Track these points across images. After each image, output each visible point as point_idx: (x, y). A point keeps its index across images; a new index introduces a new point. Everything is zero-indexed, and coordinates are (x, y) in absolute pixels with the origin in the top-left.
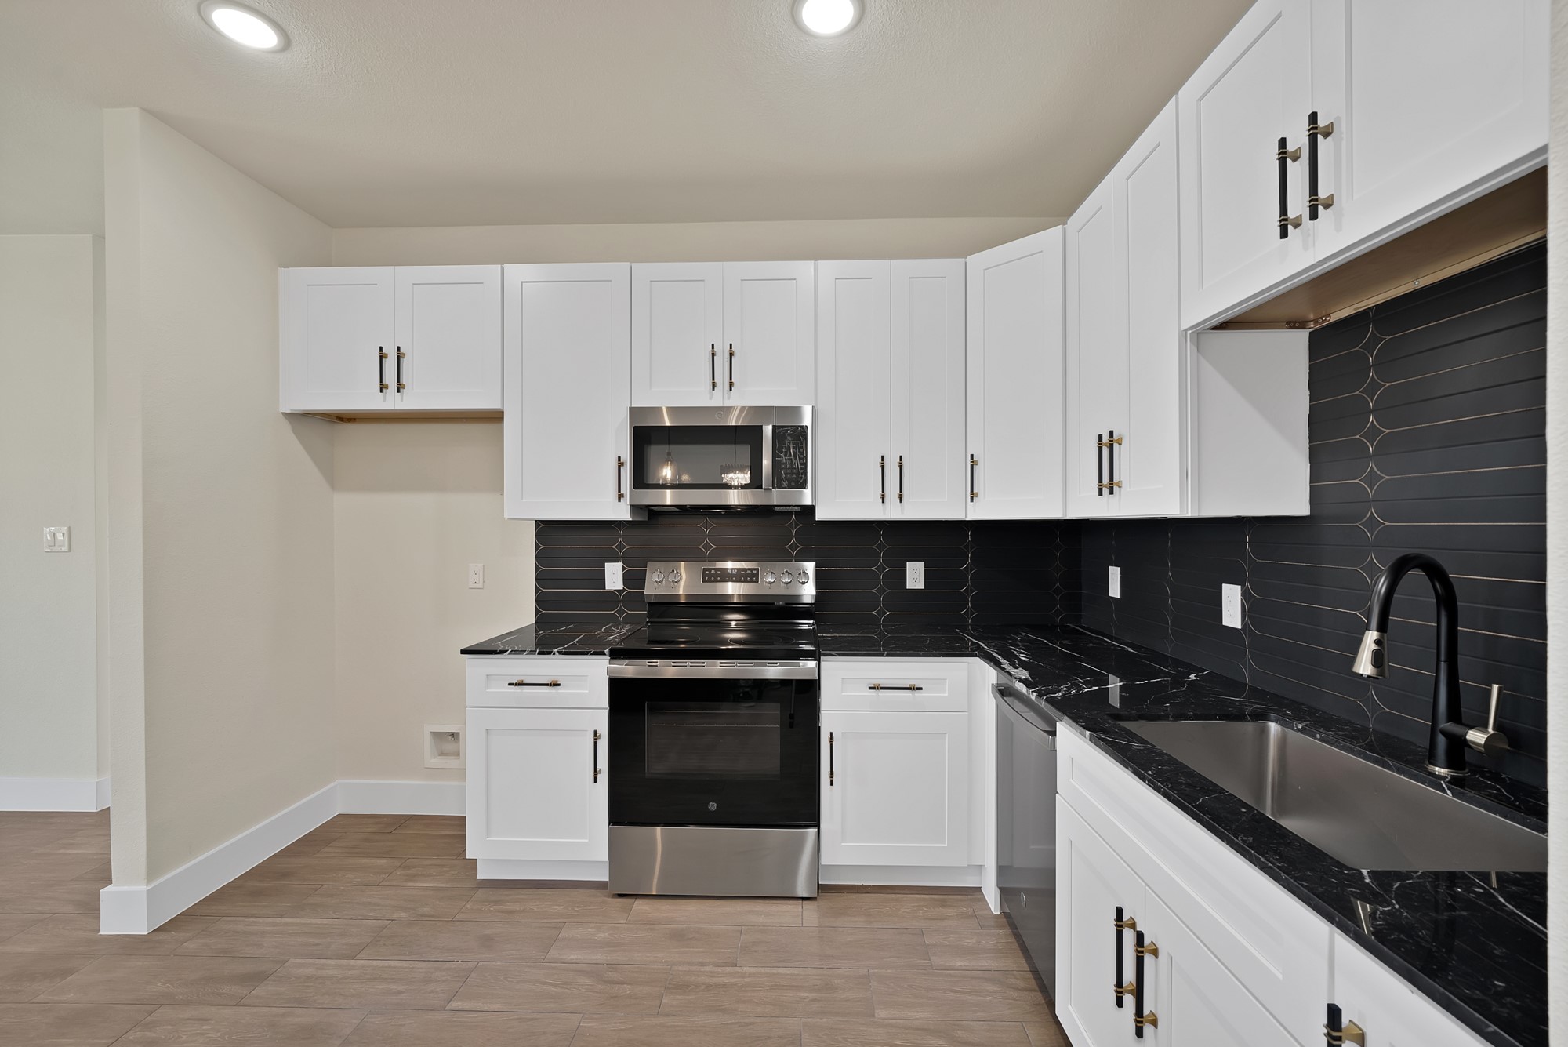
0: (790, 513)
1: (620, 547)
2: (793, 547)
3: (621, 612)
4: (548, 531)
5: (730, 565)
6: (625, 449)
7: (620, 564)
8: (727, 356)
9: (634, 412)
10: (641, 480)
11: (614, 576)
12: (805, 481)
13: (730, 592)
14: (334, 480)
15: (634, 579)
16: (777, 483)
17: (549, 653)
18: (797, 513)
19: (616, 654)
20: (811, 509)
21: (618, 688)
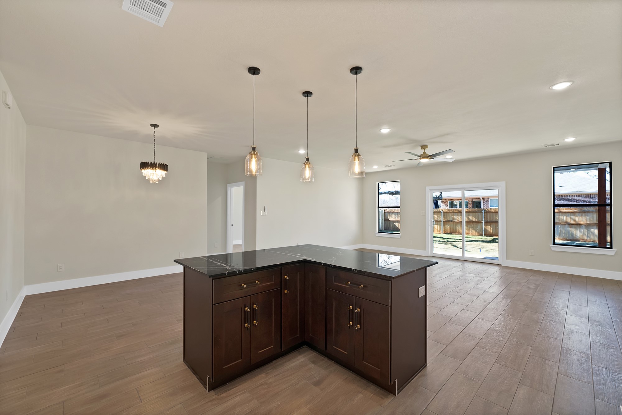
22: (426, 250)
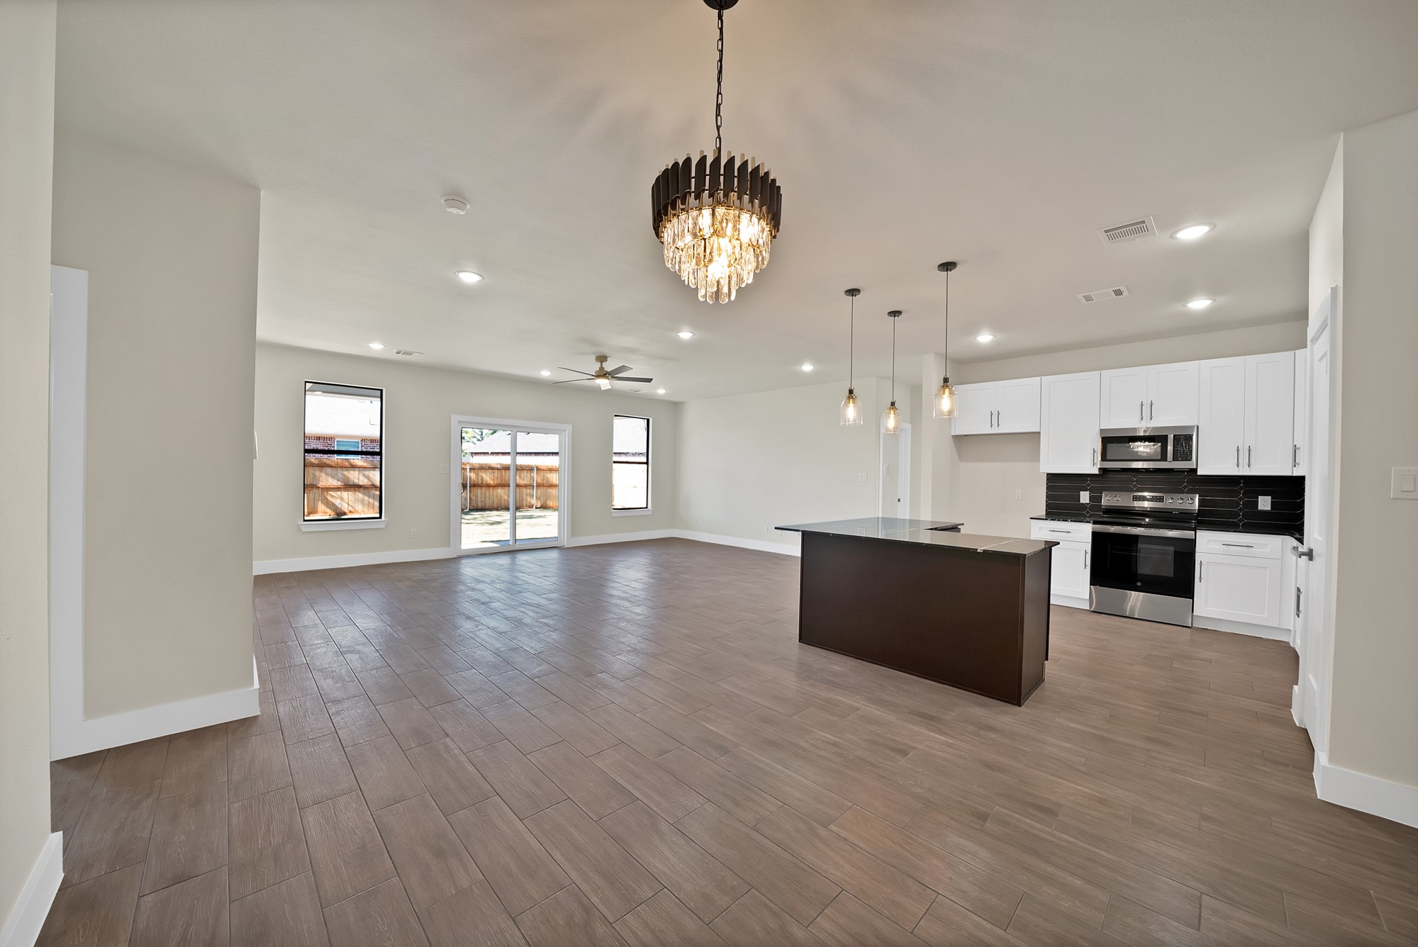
0: (1184, 472)
1: (1089, 485)
2: (1185, 487)
3: (1088, 512)
4: (1053, 478)
5: (1146, 494)
6: (1098, 446)
7: (1088, 492)
8: (1149, 405)
9: (1102, 431)
10: (1104, 458)
11: (1085, 497)
12: (1191, 458)
13: (1146, 506)
14: (961, 458)
15: (1095, 499)
16: (1175, 459)
17: (1066, 521)
18: (1187, 471)
19: (1095, 523)
20: (1195, 470)
21: (1095, 535)
22: (449, 546)
